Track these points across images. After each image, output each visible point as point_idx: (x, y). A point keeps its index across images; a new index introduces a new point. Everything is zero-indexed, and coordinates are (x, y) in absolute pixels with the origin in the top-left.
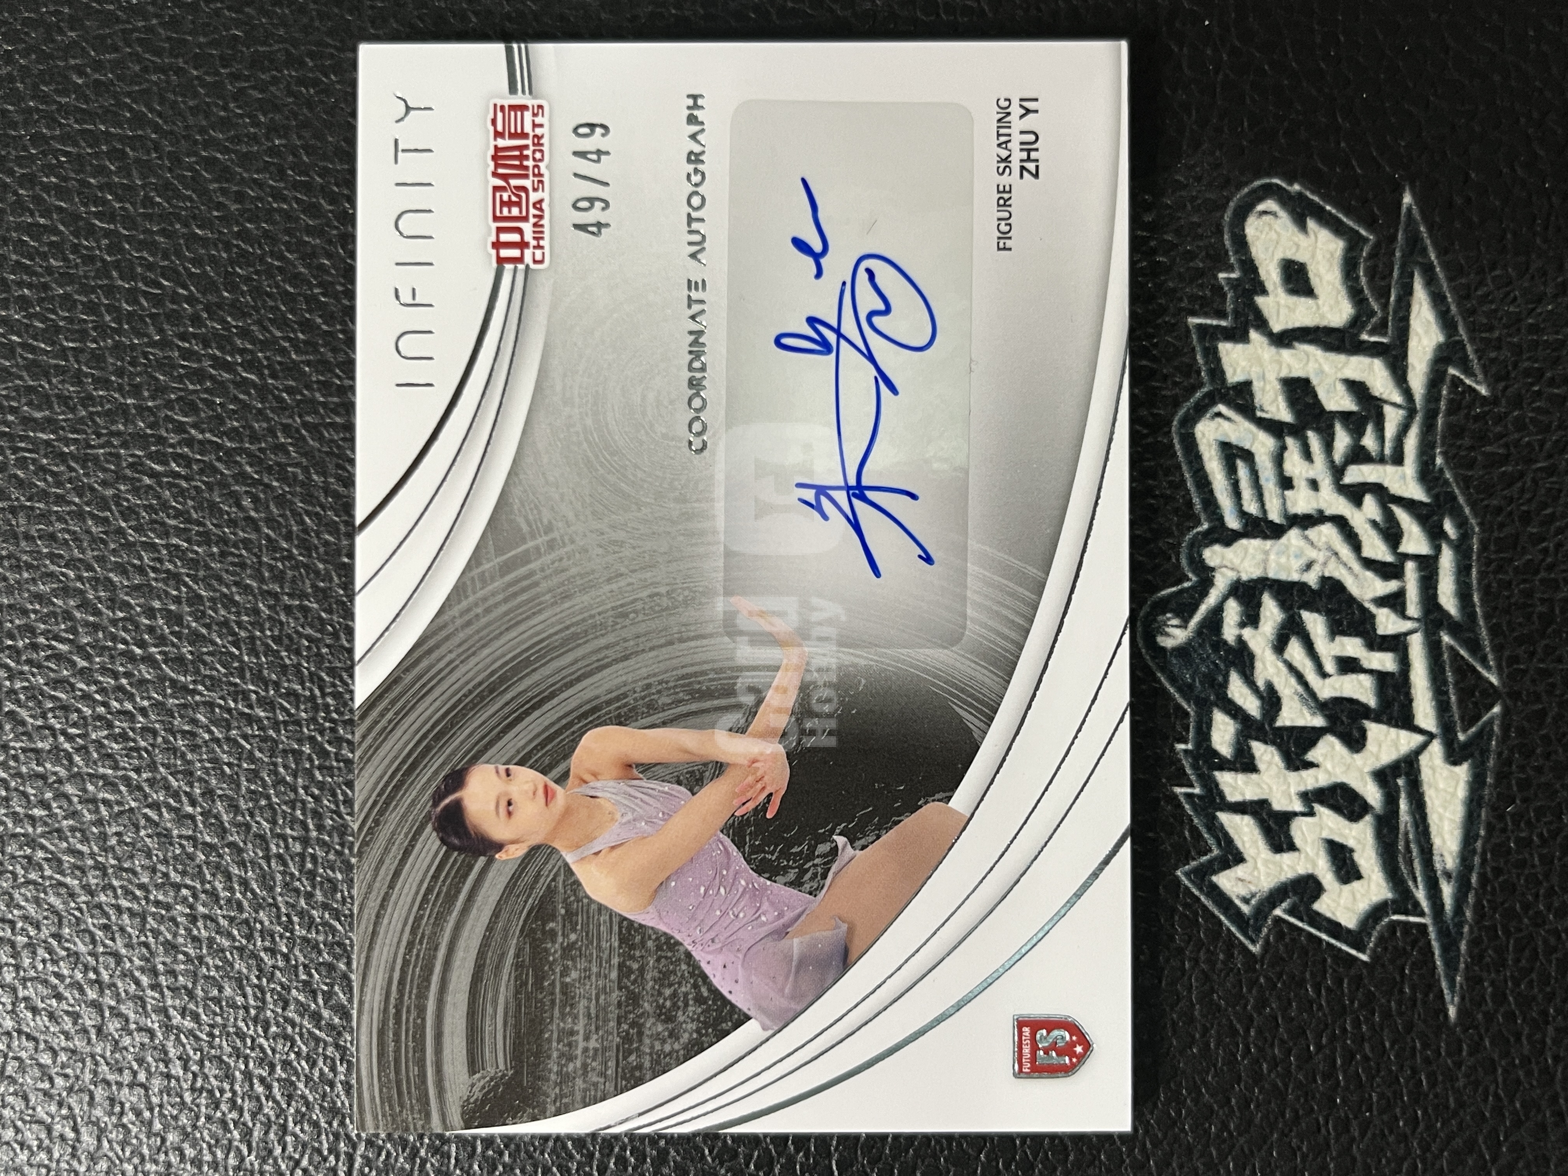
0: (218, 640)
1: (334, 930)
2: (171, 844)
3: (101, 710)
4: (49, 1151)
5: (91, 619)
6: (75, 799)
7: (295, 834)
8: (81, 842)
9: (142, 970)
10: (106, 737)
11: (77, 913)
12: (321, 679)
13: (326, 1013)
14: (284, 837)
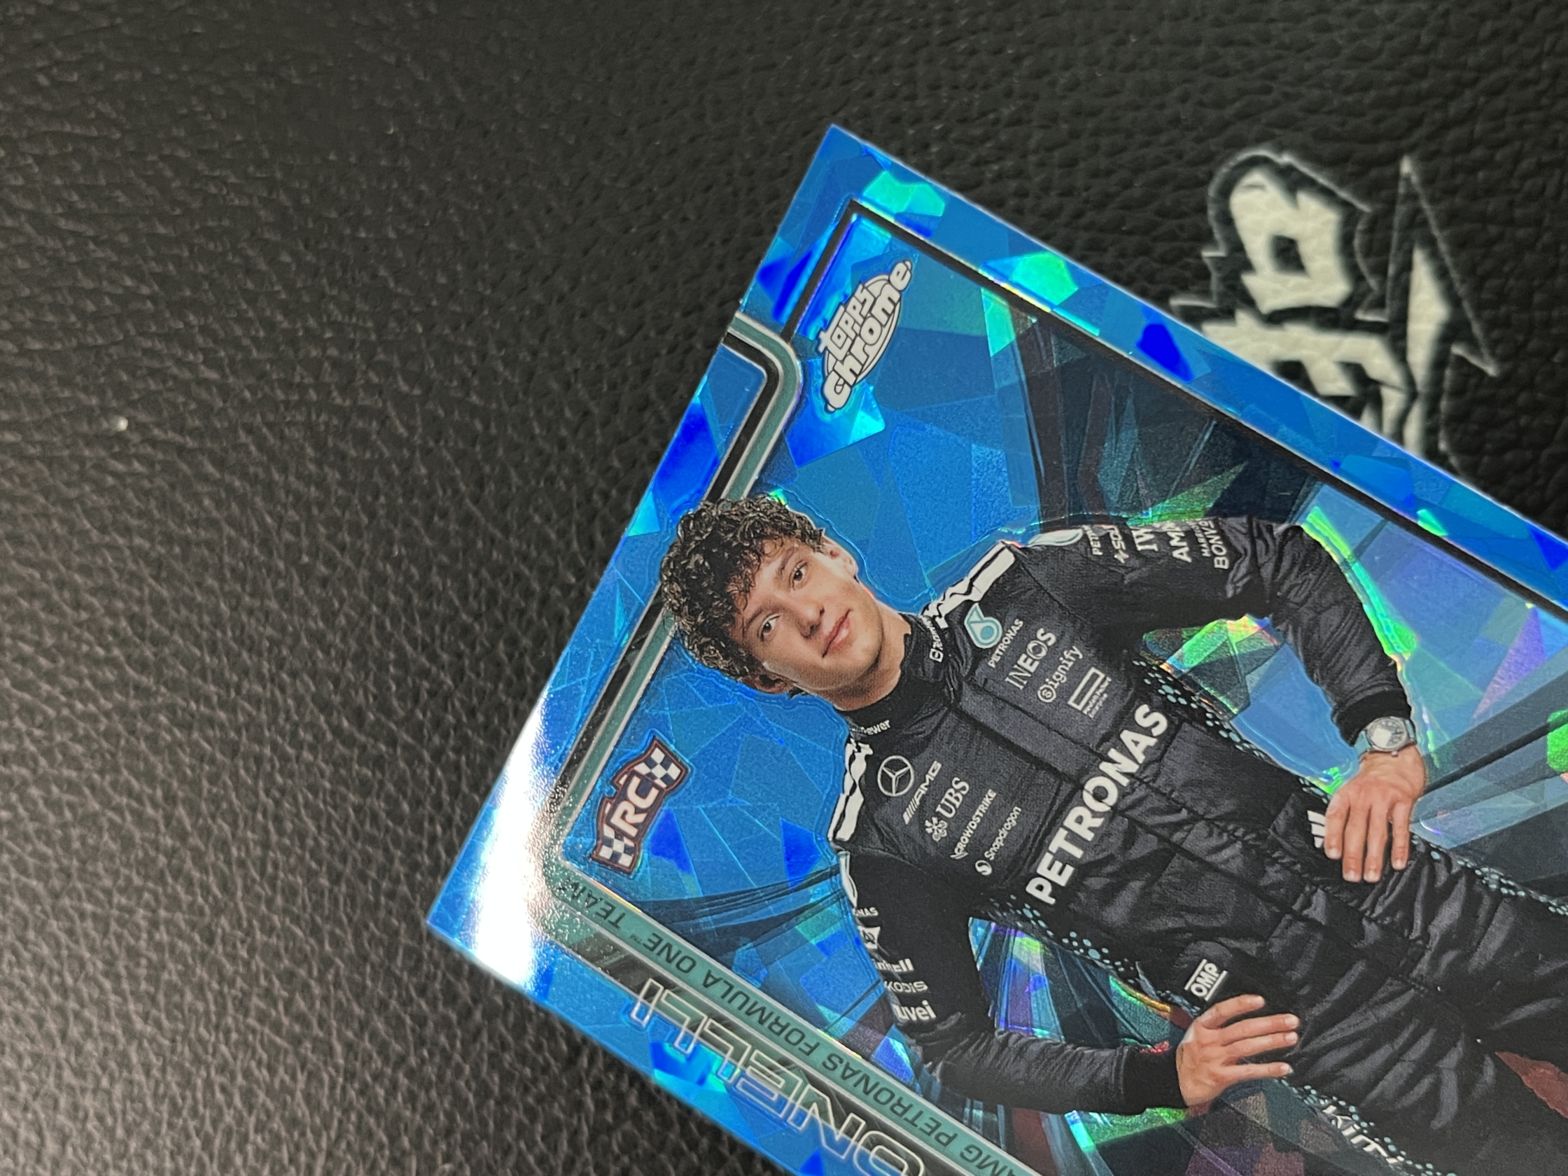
0: (181, 642)
1: (294, 936)
2: (134, 845)
3: (65, 712)
4: (14, 1157)
5: (56, 620)
6: (41, 803)
7: (256, 837)
8: (47, 844)
9: (106, 974)
10: (72, 740)
11: (43, 916)
12: (282, 680)
13: (286, 1021)
14: (244, 842)
